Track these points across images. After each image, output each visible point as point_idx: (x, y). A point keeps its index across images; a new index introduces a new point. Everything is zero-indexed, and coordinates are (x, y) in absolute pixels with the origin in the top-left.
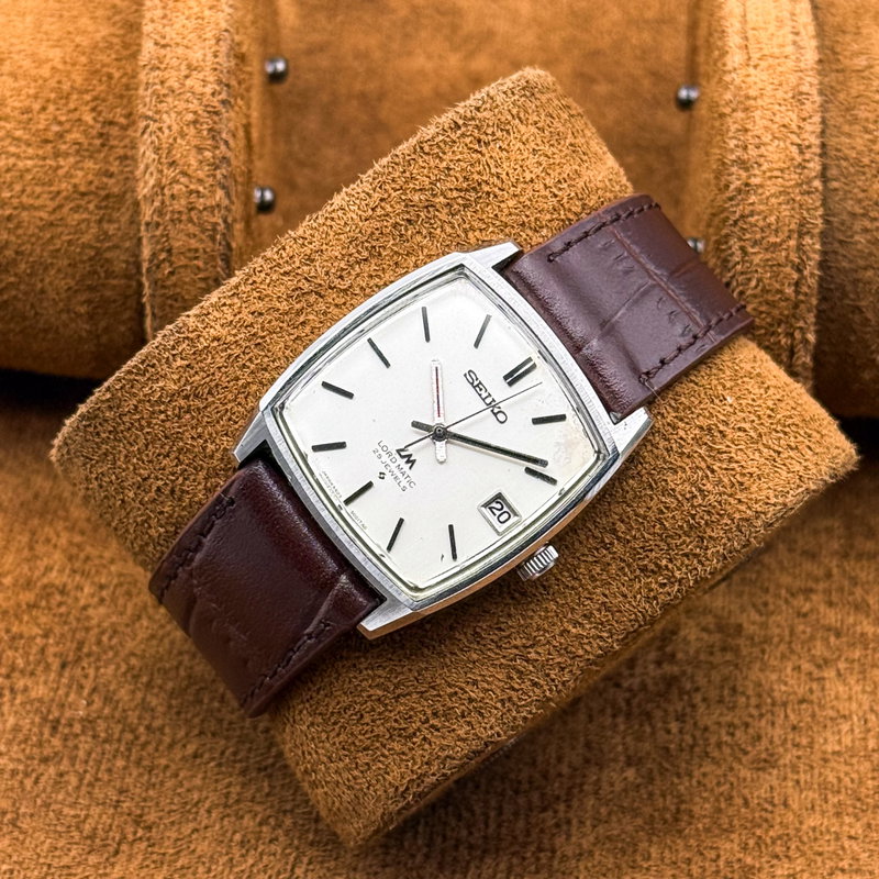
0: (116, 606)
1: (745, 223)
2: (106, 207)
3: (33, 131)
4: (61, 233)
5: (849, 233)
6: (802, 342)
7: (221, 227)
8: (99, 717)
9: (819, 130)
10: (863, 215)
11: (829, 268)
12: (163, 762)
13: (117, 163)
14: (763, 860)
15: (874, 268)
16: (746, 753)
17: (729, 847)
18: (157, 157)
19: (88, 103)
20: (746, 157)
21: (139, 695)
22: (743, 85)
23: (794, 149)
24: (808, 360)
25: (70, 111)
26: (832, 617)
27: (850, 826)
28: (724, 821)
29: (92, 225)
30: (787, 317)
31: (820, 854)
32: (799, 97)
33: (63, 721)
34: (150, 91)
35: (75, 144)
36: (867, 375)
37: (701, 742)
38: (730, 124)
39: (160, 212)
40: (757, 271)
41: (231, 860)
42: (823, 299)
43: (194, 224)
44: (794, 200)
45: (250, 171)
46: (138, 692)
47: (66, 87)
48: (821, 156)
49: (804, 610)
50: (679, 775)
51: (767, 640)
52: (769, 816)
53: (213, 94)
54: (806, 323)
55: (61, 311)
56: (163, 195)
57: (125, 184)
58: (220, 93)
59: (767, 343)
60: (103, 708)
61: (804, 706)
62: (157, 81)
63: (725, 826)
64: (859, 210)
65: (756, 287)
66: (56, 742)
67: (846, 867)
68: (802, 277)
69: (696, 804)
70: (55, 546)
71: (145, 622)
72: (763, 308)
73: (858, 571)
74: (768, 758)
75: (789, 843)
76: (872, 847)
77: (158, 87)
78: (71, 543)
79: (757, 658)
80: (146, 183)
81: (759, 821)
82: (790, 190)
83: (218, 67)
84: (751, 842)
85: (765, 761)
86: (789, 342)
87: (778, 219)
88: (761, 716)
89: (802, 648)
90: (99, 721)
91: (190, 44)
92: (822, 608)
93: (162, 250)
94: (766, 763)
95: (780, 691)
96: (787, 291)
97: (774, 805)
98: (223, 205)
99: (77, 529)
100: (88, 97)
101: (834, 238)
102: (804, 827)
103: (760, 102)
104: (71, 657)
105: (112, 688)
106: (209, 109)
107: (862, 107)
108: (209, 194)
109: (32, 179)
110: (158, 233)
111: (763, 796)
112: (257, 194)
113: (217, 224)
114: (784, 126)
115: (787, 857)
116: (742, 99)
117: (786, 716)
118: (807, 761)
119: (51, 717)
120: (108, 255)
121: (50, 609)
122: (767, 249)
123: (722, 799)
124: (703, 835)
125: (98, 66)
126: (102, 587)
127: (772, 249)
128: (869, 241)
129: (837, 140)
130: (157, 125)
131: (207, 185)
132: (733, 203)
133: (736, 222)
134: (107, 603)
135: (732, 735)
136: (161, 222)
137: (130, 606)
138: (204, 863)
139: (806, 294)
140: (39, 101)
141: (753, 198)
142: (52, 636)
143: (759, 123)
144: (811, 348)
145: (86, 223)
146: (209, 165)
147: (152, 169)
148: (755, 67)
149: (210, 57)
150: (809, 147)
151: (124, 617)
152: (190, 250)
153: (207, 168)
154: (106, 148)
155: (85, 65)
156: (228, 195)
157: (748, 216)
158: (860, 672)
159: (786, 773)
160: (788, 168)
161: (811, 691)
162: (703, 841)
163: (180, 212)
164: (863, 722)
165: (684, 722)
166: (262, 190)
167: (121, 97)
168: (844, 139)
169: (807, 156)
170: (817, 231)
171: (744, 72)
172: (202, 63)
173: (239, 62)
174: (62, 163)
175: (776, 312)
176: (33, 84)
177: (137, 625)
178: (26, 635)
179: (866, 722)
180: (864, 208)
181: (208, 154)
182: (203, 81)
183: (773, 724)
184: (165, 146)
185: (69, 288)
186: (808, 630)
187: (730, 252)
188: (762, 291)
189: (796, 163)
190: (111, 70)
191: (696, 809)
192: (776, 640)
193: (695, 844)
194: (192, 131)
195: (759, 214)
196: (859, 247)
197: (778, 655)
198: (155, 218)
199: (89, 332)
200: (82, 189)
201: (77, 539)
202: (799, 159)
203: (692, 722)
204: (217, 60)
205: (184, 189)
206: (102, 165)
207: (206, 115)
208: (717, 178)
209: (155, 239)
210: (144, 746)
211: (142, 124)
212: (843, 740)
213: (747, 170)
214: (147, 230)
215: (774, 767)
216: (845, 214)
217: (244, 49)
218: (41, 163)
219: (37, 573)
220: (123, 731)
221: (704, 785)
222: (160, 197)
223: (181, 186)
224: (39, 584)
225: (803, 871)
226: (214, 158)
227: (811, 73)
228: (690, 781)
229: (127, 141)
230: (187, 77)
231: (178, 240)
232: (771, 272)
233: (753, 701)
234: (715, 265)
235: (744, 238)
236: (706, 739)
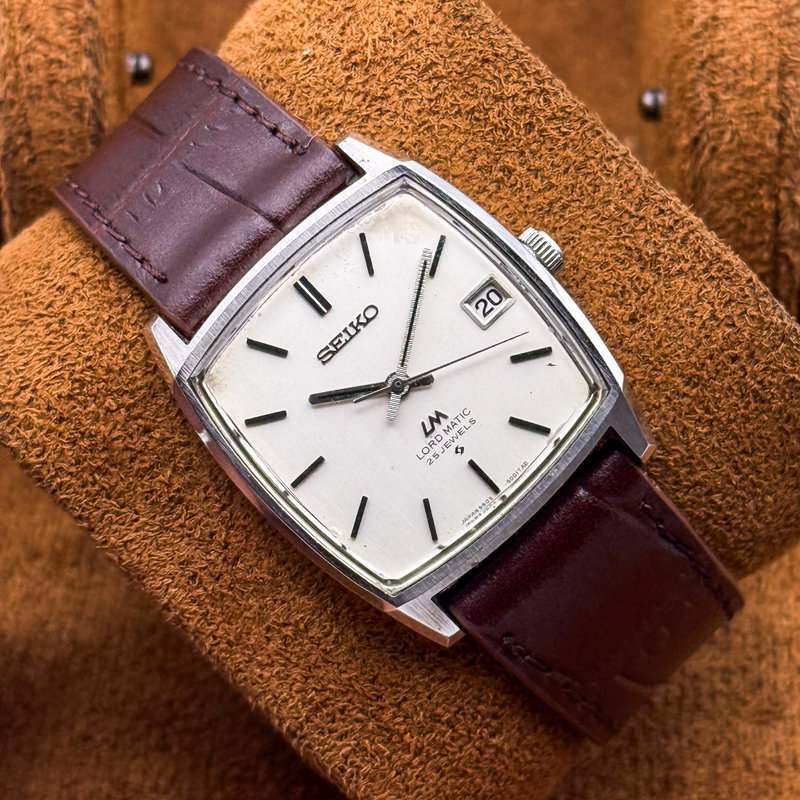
1: (715, 65)
6: (788, 206)
7: (90, 102)
16: (745, 703)
18: (8, 21)
28: (723, 788)
30: (769, 176)
37: (690, 693)
39: (14, 87)
40: (731, 122)
43: (57, 101)
44: (771, 34)
45: (121, 34)
50: (665, 735)
52: (776, 780)
54: (792, 181)
56: (17, 66)
59: (747, 209)
65: (731, 141)
68: (786, 127)
69: (688, 769)
71: (18, 579)
72: (741, 166)
74: (772, 709)
81: (763, 786)
82: (767, 23)
85: (768, 712)
86: (773, 205)
87: (754, 59)
88: (761, 657)
93: (19, 133)
94: (770, 715)
95: (781, 626)
96: (768, 144)
97: (781, 766)
98: (91, 76)
108: (73, 64)
110: (13, 113)
111: (768, 755)
112: (131, 62)
113: (82, 101)
117: (791, 657)
122: (742, 95)
123: (719, 762)
127: (748, 95)
131: (70, 52)
132: (700, 41)
133: (703, 64)
135: (728, 681)
136: (16, 99)
139: (791, 148)
141: (722, 34)
146: (71, 28)
152: (53, 132)
153: (69, 32)
156: (96, 64)
157: (717, 57)
159: (793, 726)
163: (39, 87)
166: (138, 56)
175: (756, 171)
177: (10, 583)
181: (69, 15)
183: (775, 666)
184: (16, 7)
187: (698, 100)
188: (738, 145)
191: (689, 776)
195: (730, 53)
197: (778, 583)
198: (9, 95)
205: (43, 59)
208: (678, 12)
209: (11, 120)
215: (779, 720)
221: (698, 746)
222: (14, 69)
223: (36, 56)
226: (77, 19)
228: (679, 740)
231: (40, 121)
232: (748, 123)
233: (751, 640)
234: (681, 117)
235: (714, 82)
236: (696, 689)
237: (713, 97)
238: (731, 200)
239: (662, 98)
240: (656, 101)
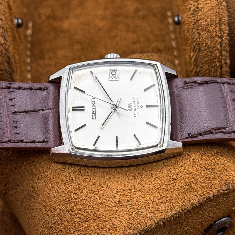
1: (199, 23)
6: (225, 64)
24: (228, 69)
40: (205, 41)
54: (226, 57)
59: (212, 66)
65: (205, 46)
68: (222, 40)
72: (209, 54)
82: (214, 8)
86: (220, 64)
87: (211, 20)
96: (217, 46)
122: (208, 32)
132: (193, 16)
133: (195, 23)
139: (225, 47)
141: (200, 13)
144: (228, 65)
157: (199, 20)
170: (226, 22)
175: (214, 55)
187: (194, 35)
188: (208, 47)
195: (204, 19)
232: (210, 40)
235: (199, 29)
237: (199, 33)
238: (206, 63)
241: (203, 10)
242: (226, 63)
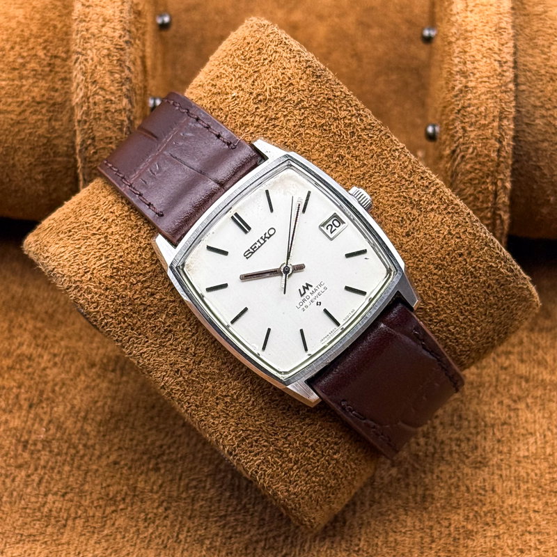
0: (64, 367)
1: (466, 112)
2: (53, 111)
3: (6, 62)
4: (25, 128)
5: (532, 119)
6: (502, 188)
7: (126, 123)
8: (53, 439)
9: (512, 51)
10: (542, 107)
11: (520, 141)
12: (95, 467)
13: (60, 83)
14: (479, 526)
15: (548, 141)
16: (468, 457)
17: (457, 518)
18: (84, 78)
19: (40, 44)
20: (465, 69)
21: (79, 425)
22: (463, 23)
23: (496, 64)
24: (506, 200)
25: (29, 50)
26: (523, 369)
27: (535, 504)
28: (454, 501)
29: (45, 122)
30: (492, 172)
31: (515, 522)
32: (499, 30)
33: (30, 442)
34: (79, 35)
35: (33, 70)
36: (545, 211)
37: (439, 451)
38: (455, 48)
39: (87, 113)
40: (473, 143)
41: (138, 530)
42: (516, 161)
43: (109, 121)
44: (496, 96)
45: (145, 87)
46: (78, 423)
47: (27, 34)
48: (514, 68)
49: (505, 365)
50: (425, 472)
51: (481, 385)
52: (483, 498)
53: (120, 37)
54: (505, 176)
55: (27, 178)
56: (89, 102)
57: (65, 96)
58: (124, 37)
59: (480, 189)
60: (56, 433)
61: (505, 427)
62: (84, 29)
63: (454, 505)
64: (538, 104)
65: (472, 153)
66: (26, 455)
67: (532, 530)
68: (502, 146)
69: (436, 490)
70: (25, 329)
71: (83, 378)
72: (477, 166)
73: (540, 339)
74: (482, 461)
75: (495, 516)
76: (548, 517)
77: (84, 33)
78: (35, 327)
79: (474, 396)
80: (78, 95)
81: (475, 501)
82: (494, 90)
83: (123, 19)
84: (471, 515)
85: (480, 462)
86: (494, 188)
87: (486, 109)
88: (478, 433)
89: (504, 390)
90: (54, 442)
91: (105, 5)
92: (517, 363)
93: (89, 138)
94: (480, 464)
95: (490, 417)
96: (492, 155)
97: (486, 491)
98: (128, 109)
99: (39, 318)
100: (41, 40)
101: (523, 122)
102: (505, 505)
103: (474, 34)
104: (35, 401)
105: (62, 419)
106: (117, 47)
107: (540, 38)
108: (118, 102)
109: (6, 93)
110: (86, 127)
111: (479, 485)
112: (151, 102)
113: (123, 121)
114: (490, 49)
115: (494, 524)
116: (463, 32)
117: (494, 434)
118: (507, 463)
119: (23, 439)
120: (56, 142)
121: (22, 370)
122: (479, 128)
123: (453, 487)
124: (440, 510)
125: (47, 20)
126: (55, 355)
127: (482, 128)
128: (545, 124)
129: (523, 59)
130: (84, 57)
131: (117, 96)
132: (457, 99)
133: (459, 111)
134: (59, 365)
135: (459, 446)
136: (88, 120)
137: (73, 367)
138: (120, 532)
139: (504, 157)
140: (10, 43)
141: (470, 96)
142: (23, 387)
143: (473, 48)
144: (508, 192)
145: (40, 122)
146: (117, 83)
147: (81, 86)
148: (471, 11)
149: (118, 13)
150: (506, 62)
151: (70, 374)
152: (106, 138)
153: (117, 85)
154: (53, 73)
155: (39, 20)
156: (131, 102)
157: (466, 107)
158: (541, 405)
159: (493, 470)
160: (493, 76)
161: (510, 417)
162: (440, 515)
163: (99, 114)
164: (543, 437)
165: (428, 438)
166: (155, 99)
167: (62, 40)
168: (528, 58)
169: (505, 68)
170: (511, 116)
171: (464, 15)
172: (113, 17)
173: (136, 15)
174: (25, 83)
175: (485, 169)
176: (5, 33)
177: (78, 380)
178: (7, 387)
179: (545, 436)
180: (542, 102)
181: (117, 76)
182: (114, 28)
183: (485, 438)
184: (89, 71)
185: (31, 164)
186: (508, 378)
187: (455, 130)
188: (476, 155)
189: (497, 72)
190: (55, 23)
191: (436, 494)
192: (487, 385)
193: (435, 516)
194: (107, 61)
195: (474, 106)
196: (539, 127)
197: (489, 394)
198: (84, 118)
199: (44, 192)
200: (38, 99)
201: (39, 325)
202: (499, 70)
203: (433, 438)
204: (122, 15)
205: (102, 99)
206: (51, 84)
207: (115, 50)
208: (447, 83)
209: (85, 131)
210: (82, 457)
211: (75, 57)
212: (530, 449)
213: (466, 77)
214: (79, 125)
215: (486, 467)
216: (530, 106)
217: (140, 8)
218: (11, 83)
219: (14, 347)
220: (69, 448)
221: (441, 479)
222: (87, 104)
223: (100, 97)
224: (15, 354)
225: (504, 533)
226: (121, 78)
227: (507, 15)
228: (432, 476)
229: (66, 68)
230: (103, 26)
231: (99, 132)
232: (482, 143)
233: (473, 424)
234: (446, 139)
235: (464, 121)
236: (443, 449)
237: (463, 128)
238: (471, 183)
239: (437, 129)
240: (434, 130)
241: (474, 91)
242: (505, 188)
